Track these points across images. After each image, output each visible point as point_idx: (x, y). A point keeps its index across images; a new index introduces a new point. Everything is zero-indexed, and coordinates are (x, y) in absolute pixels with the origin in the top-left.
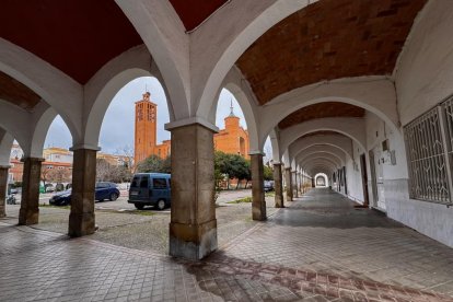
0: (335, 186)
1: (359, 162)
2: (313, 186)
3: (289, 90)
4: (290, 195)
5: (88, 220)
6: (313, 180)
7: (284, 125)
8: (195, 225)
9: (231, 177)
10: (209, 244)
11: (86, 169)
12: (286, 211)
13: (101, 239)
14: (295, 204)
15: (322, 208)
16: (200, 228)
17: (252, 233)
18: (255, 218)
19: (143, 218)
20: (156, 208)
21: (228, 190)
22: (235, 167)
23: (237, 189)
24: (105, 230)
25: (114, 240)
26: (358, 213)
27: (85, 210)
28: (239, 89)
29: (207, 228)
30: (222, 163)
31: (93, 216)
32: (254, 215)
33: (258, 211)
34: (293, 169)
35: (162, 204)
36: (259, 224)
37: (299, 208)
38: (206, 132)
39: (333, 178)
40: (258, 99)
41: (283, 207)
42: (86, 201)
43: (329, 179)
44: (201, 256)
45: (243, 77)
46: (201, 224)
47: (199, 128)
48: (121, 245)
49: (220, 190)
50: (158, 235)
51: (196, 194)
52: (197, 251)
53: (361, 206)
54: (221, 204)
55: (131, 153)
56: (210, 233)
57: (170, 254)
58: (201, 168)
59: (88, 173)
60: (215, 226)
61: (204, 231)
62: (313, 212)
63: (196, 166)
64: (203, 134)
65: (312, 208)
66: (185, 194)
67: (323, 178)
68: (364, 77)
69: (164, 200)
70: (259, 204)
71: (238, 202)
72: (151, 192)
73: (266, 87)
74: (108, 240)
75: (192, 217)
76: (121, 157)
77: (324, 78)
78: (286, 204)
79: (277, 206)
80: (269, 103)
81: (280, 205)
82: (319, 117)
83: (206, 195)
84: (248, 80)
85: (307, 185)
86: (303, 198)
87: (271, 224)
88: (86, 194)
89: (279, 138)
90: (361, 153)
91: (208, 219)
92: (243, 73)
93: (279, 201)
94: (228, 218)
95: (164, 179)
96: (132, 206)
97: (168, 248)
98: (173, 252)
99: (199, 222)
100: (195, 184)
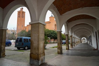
0: (88, 42)
1: (95, 34)
2: (81, 42)
3: (70, 10)
4: (72, 45)
5: (3, 52)
6: (81, 40)
7: (69, 21)
8: (38, 54)
9: (51, 38)
10: (42, 61)
11: (3, 36)
12: (70, 51)
13: (7, 59)
14: (73, 49)
15: (82, 50)
16: (39, 55)
17: (57, 58)
18: (58, 53)
19: (20, 52)
20: (25, 49)
21: (50, 43)
22: (53, 35)
23: (53, 43)
24: (8, 56)
25: (12, 59)
26: (94, 52)
27: (2, 49)
28: (53, 10)
29: (42, 55)
30: (48, 33)
31: (5, 51)
32: (58, 52)
33: (59, 51)
34: (73, 36)
35: (26, 48)
36: (60, 55)
37: (74, 50)
38: (42, 25)
39: (88, 39)
40: (60, 13)
41: (69, 49)
42: (3, 46)
43: (87, 40)
44: (40, 64)
45: (55, 6)
46: (40, 54)
47: (40, 24)
48: (14, 60)
49: (47, 43)
50: (26, 58)
51: (38, 44)
52: (38, 62)
53: (96, 50)
54: (47, 48)
55: (16, 29)
56: (43, 57)
57: (30, 63)
58: (40, 37)
59: (4, 37)
60: (44, 55)
61: (40, 56)
62: (79, 51)
63: (39, 36)
64: (41, 26)
65: (79, 50)
66: (35, 45)
67: (85, 39)
68: (94, 7)
69: (27, 46)
70: (60, 48)
71: (53, 47)
72: (23, 43)
73: (62, 10)
74: (10, 59)
75: (37, 52)
76: (12, 30)
77: (81, 7)
78: (70, 48)
79: (67, 49)
80: (63, 14)
81: (68, 49)
82: (81, 19)
83: (41, 45)
84: (56, 7)
85: (79, 42)
86: (77, 46)
87: (64, 55)
88: (3, 44)
89: (67, 26)
90: (95, 31)
91: (42, 53)
92: (55, 5)
93: (67, 47)
94: (49, 53)
95: (28, 39)
96: (16, 48)
97: (29, 62)
98: (31, 63)
99: (39, 53)
100: (38, 42)
